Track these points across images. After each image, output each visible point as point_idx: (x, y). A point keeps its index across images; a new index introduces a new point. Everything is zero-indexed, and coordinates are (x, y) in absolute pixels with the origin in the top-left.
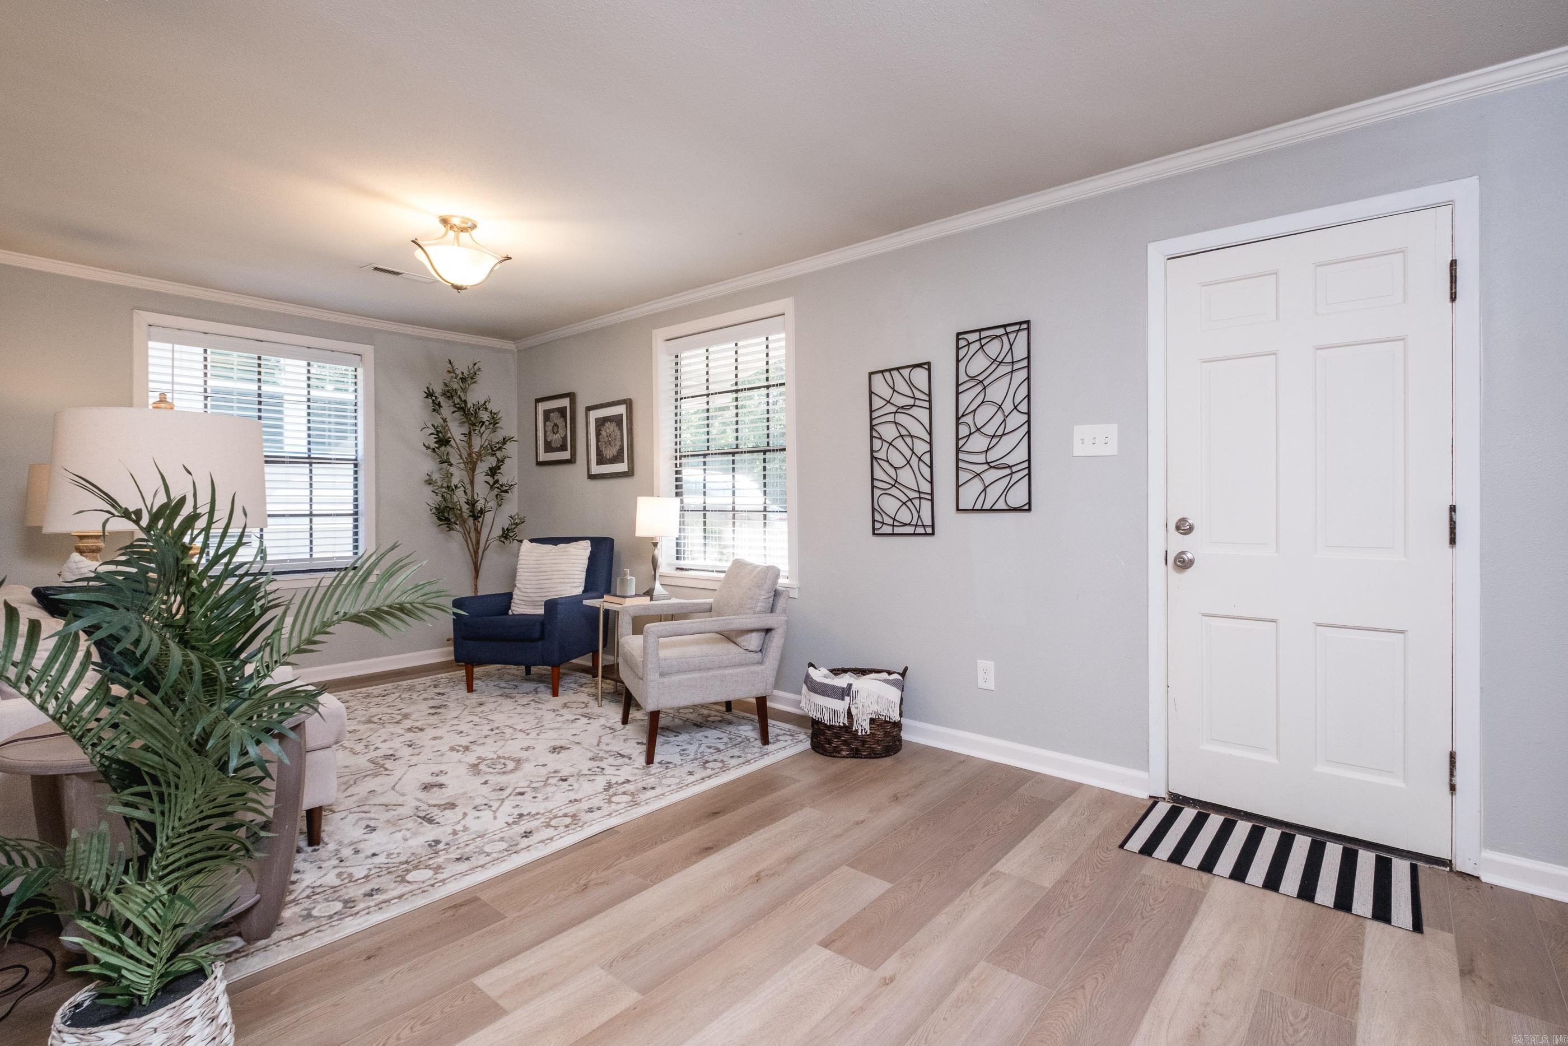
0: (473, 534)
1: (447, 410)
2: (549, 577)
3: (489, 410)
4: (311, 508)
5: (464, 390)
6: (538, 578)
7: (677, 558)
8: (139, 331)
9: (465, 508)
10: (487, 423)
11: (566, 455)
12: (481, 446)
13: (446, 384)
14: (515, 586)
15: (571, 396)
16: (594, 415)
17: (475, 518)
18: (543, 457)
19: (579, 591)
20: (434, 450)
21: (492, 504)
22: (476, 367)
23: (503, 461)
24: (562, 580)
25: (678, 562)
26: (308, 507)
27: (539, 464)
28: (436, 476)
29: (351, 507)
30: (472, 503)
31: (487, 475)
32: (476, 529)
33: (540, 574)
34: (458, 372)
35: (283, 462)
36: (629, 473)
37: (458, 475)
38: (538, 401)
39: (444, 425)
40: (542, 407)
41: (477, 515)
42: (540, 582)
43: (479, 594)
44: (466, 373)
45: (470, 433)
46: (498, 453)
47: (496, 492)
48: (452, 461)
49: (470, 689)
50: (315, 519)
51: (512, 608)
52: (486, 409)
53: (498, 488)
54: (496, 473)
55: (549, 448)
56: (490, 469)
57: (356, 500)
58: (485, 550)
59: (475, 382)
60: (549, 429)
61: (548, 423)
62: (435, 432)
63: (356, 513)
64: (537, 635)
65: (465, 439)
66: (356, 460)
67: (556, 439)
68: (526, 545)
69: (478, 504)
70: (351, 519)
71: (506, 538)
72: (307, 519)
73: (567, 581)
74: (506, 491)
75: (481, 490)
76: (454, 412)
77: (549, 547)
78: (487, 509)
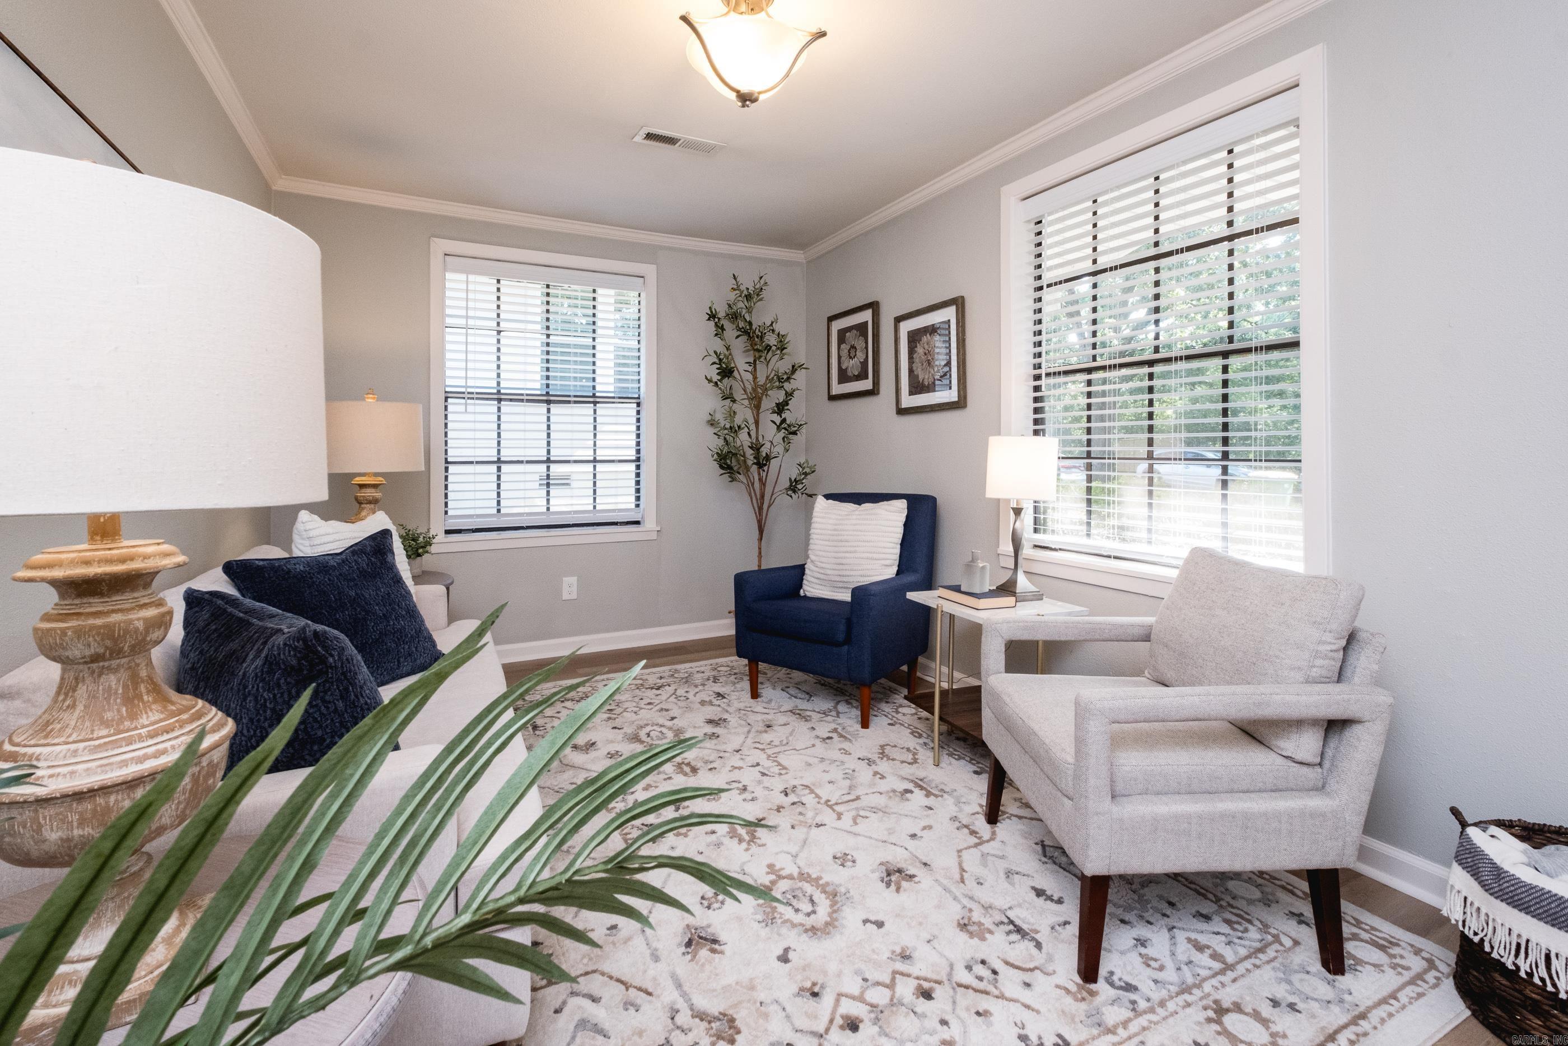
0: (757, 485)
1: (730, 332)
2: (852, 549)
3: (776, 332)
4: (595, 453)
5: (749, 310)
6: (836, 549)
7: (1036, 531)
8: (436, 261)
9: (749, 452)
10: (774, 348)
11: (866, 385)
12: (767, 377)
13: (729, 306)
14: (808, 557)
15: (874, 306)
16: (906, 326)
17: (760, 465)
18: (837, 389)
19: (891, 572)
20: (716, 383)
21: (779, 449)
22: (762, 281)
23: (791, 394)
24: (870, 555)
25: (1037, 536)
26: (591, 452)
27: (832, 398)
28: (719, 417)
29: (633, 452)
30: (756, 448)
31: (774, 412)
32: (760, 480)
33: (840, 544)
34: (743, 288)
35: (569, 402)
36: (960, 404)
37: (744, 413)
38: (831, 319)
39: (727, 353)
40: (837, 325)
41: (762, 462)
42: (840, 555)
43: (763, 567)
44: (751, 289)
45: (755, 361)
46: (786, 385)
47: (782, 433)
48: (736, 396)
49: (755, 695)
50: (599, 466)
51: (804, 587)
52: (773, 331)
53: (785, 429)
54: (783, 410)
55: (844, 377)
56: (778, 405)
57: (638, 444)
58: (769, 507)
59: (761, 300)
60: (844, 353)
61: (843, 346)
62: (717, 361)
63: (638, 459)
64: (841, 637)
65: (750, 369)
66: (639, 398)
67: (853, 365)
68: (821, 502)
69: (762, 449)
70: (632, 467)
71: (794, 492)
72: (591, 466)
73: (875, 556)
74: (795, 433)
75: (769, 433)
76: (737, 337)
77: (850, 507)
78: (773, 455)
